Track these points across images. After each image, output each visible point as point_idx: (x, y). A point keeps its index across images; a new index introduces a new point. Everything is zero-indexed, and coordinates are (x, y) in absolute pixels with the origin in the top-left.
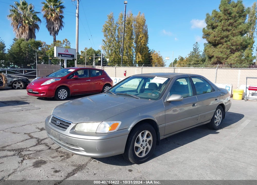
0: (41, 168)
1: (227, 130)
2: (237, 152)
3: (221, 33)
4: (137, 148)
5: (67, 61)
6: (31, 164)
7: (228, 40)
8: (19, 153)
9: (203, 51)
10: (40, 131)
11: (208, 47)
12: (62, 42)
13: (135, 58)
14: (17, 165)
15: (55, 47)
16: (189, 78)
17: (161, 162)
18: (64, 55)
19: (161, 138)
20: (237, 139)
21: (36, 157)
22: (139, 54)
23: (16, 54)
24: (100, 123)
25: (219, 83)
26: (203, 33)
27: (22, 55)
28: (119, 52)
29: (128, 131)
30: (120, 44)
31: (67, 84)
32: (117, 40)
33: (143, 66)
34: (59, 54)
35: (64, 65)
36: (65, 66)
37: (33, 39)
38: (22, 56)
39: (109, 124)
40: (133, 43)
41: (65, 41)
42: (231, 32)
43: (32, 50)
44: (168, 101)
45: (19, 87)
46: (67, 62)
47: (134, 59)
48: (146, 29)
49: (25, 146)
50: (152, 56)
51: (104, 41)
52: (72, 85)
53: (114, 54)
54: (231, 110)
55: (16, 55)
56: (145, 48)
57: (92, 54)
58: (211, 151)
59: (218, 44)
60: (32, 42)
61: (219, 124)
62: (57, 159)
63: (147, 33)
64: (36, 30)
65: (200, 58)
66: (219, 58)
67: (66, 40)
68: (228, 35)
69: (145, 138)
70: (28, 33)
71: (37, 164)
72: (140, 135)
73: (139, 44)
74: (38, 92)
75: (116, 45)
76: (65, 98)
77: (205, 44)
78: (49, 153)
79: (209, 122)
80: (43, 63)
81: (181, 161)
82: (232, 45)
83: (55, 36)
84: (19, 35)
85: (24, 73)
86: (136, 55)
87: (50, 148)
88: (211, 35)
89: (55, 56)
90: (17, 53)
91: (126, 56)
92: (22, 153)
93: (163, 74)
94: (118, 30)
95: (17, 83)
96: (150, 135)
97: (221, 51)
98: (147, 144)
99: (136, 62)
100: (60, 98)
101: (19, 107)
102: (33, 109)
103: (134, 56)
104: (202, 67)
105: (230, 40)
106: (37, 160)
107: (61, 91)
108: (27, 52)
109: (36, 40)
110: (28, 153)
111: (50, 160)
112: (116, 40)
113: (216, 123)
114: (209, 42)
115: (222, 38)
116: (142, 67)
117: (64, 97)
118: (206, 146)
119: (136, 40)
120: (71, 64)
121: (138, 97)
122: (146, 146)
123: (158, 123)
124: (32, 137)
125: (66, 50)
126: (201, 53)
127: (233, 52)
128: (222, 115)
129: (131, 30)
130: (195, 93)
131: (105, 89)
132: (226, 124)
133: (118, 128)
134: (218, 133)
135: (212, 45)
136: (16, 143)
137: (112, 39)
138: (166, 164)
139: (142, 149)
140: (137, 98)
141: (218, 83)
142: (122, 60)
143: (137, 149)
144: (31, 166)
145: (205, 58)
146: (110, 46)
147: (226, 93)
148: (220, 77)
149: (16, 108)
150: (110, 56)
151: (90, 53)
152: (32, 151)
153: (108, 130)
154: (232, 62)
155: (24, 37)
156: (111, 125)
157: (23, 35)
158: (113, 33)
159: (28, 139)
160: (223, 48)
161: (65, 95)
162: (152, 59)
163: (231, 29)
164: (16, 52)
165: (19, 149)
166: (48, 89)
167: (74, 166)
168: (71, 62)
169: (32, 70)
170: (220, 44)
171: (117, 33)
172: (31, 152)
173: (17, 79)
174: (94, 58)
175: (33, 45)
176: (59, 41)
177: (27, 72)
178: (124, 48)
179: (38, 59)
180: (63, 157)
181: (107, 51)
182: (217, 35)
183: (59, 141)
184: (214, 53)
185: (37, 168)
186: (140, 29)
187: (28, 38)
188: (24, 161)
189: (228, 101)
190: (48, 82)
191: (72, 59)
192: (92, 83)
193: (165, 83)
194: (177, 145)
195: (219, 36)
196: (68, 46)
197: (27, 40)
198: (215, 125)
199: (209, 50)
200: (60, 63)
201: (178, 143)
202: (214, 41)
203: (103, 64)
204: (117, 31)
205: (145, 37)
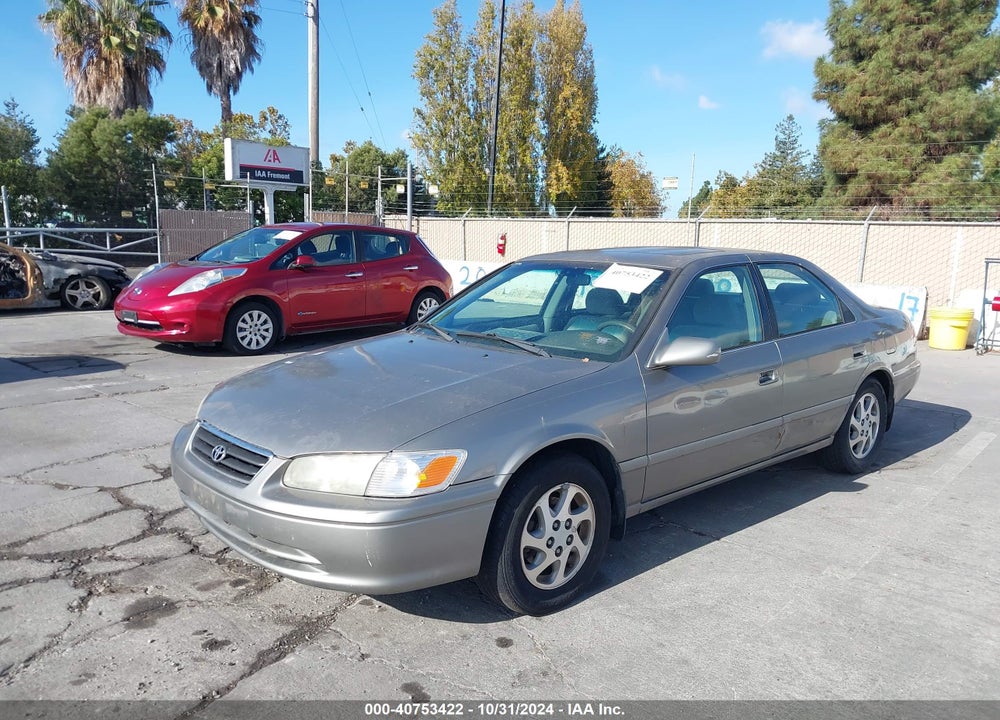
0: (153, 632)
1: (899, 474)
2: (937, 568)
3: (889, 76)
4: (532, 553)
5: (277, 194)
6: (119, 616)
7: (918, 105)
8: (73, 569)
9: (816, 153)
10: (159, 480)
11: (836, 135)
12: (257, 120)
13: (544, 183)
14: (62, 617)
15: (228, 142)
16: (749, 267)
17: (627, 606)
18: (264, 174)
19: (631, 511)
20: (937, 512)
21: (140, 586)
22: (559, 164)
23: (76, 169)
24: (381, 456)
25: (873, 283)
26: (816, 80)
27: (99, 176)
28: (482, 157)
29: (495, 487)
30: (484, 123)
31: (272, 290)
32: (472, 110)
33: (573, 214)
34: (245, 170)
35: (263, 213)
36: (267, 217)
37: (140, 108)
38: (99, 179)
39: (418, 461)
40: (534, 122)
41: (268, 116)
42: (929, 74)
43: (136, 154)
44: (658, 366)
45: (87, 299)
46: (276, 202)
47: (540, 184)
48: (589, 64)
49: (98, 540)
50: (610, 174)
51: (419, 113)
52: (291, 294)
53: (462, 164)
54: (920, 393)
55: (77, 174)
56: (584, 141)
57: (372, 166)
58: (829, 564)
59: (876, 123)
60: (136, 124)
61: (866, 453)
62: (218, 592)
63: (591, 79)
64: (154, 73)
65: (803, 181)
66: (880, 180)
67: (273, 111)
68: (919, 86)
69: (564, 514)
70: (121, 85)
71: (138, 614)
72: (543, 503)
73: (561, 124)
74: (157, 323)
75: (470, 128)
76: (263, 344)
77: (822, 124)
78: (188, 570)
79: (827, 443)
80: (181, 204)
81: (710, 603)
82: (935, 128)
83: (229, 97)
84: (86, 94)
85: (111, 247)
86: (547, 171)
87: (194, 550)
88: (848, 87)
89: (229, 175)
90: (81, 165)
91: (509, 174)
92: (86, 568)
93: (644, 252)
94: (476, 68)
95: (82, 286)
96: (583, 501)
97: (886, 151)
98: (571, 536)
99: (546, 197)
100: (244, 343)
101: (85, 380)
102: (138, 392)
103: (541, 174)
104: (806, 219)
105: (925, 104)
106: (143, 596)
107: (246, 316)
108: (118, 160)
109: (152, 115)
110: (110, 570)
111: (192, 598)
112: (468, 110)
113: (855, 447)
114: (842, 117)
115: (895, 98)
116: (571, 220)
117: (260, 339)
118: (811, 543)
119: (547, 109)
120: (291, 207)
121: (541, 347)
122: (568, 543)
123: (617, 455)
124: (127, 505)
125: (271, 153)
126: (807, 161)
127: (935, 153)
128: (878, 417)
129: (526, 68)
130: (770, 331)
131: (421, 308)
132: (895, 450)
133: (455, 476)
134: (863, 486)
135: (853, 127)
136: (64, 528)
137: (454, 107)
138: (648, 618)
139: (550, 558)
140: (534, 353)
141: (871, 281)
142: (490, 190)
143: (535, 557)
144: (117, 623)
145: (823, 178)
146: (444, 135)
147: (900, 327)
148: (879, 259)
149: (74, 386)
150: (445, 172)
151: (363, 162)
152: (125, 560)
153: (415, 486)
154: (933, 196)
155: (108, 99)
156: (426, 463)
157: (103, 94)
158: (456, 81)
159: (113, 512)
160: (896, 141)
161: (265, 334)
162: (611, 185)
163: (930, 63)
164: (76, 162)
165: (73, 552)
166: (198, 310)
167: (285, 621)
168: (290, 201)
169: (141, 234)
170: (885, 121)
171: (471, 81)
172: (121, 565)
173: (80, 271)
174: (379, 183)
175: (142, 135)
176: (245, 118)
177: (122, 242)
178: (502, 142)
179: (162, 191)
180: (244, 587)
181: (432, 153)
182: (874, 84)
183: (223, 527)
184: (858, 159)
185: (140, 631)
186: (564, 64)
187: (121, 106)
188: (90, 603)
189: (905, 356)
190: (197, 284)
191: (294, 189)
192: (373, 286)
193: (652, 290)
194: (697, 536)
195: (882, 88)
196: (280, 135)
197: (119, 112)
198: (850, 456)
199: (839, 146)
200: (250, 203)
201: (698, 531)
202: (859, 113)
203: (413, 207)
204: (471, 73)
205: (585, 96)
